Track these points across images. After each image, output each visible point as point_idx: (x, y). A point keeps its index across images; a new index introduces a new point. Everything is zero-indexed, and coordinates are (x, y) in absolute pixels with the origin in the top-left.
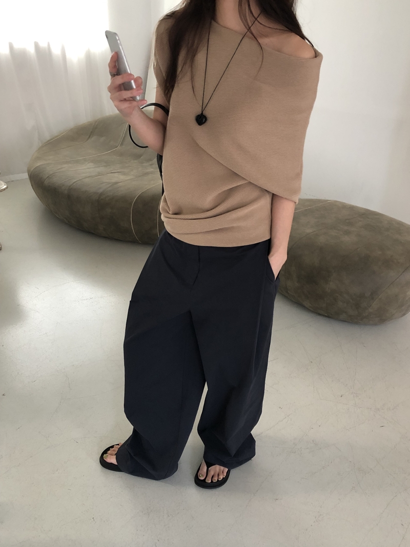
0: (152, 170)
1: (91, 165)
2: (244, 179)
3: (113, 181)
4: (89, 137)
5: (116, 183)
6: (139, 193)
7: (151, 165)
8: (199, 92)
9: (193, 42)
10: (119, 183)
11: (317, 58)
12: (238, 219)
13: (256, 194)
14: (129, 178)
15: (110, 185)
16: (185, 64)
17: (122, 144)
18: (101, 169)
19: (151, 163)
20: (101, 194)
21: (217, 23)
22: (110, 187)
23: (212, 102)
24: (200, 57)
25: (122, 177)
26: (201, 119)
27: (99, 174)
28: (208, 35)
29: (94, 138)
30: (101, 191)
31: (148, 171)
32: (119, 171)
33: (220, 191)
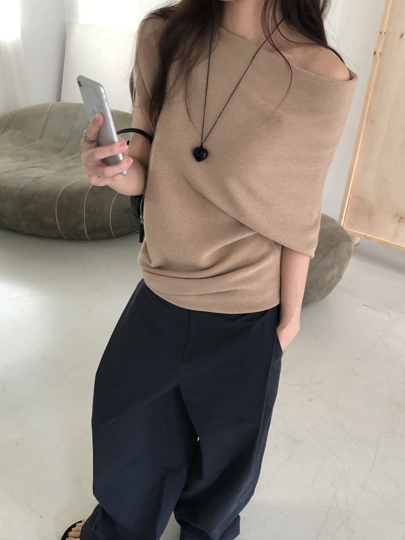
0: (75, 164)
1: (9, 159)
2: (251, 230)
3: (35, 176)
4: (4, 130)
5: (38, 178)
6: (63, 187)
7: (73, 159)
8: (197, 118)
9: (191, 51)
10: (41, 177)
11: (352, 81)
12: (243, 281)
13: (264, 249)
14: (51, 172)
15: (31, 180)
16: (177, 78)
17: (41, 137)
18: (20, 164)
19: (73, 156)
20: (22, 190)
21: (224, 28)
22: (32, 182)
23: (215, 133)
24: (199, 71)
25: (43, 172)
26: (200, 154)
27: (19, 169)
28: (209, 42)
29: (10, 131)
30: (21, 186)
31: (70, 165)
32: (40, 165)
33: (221, 246)
